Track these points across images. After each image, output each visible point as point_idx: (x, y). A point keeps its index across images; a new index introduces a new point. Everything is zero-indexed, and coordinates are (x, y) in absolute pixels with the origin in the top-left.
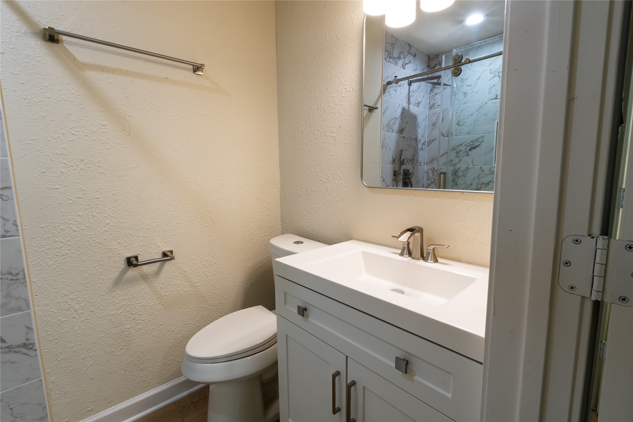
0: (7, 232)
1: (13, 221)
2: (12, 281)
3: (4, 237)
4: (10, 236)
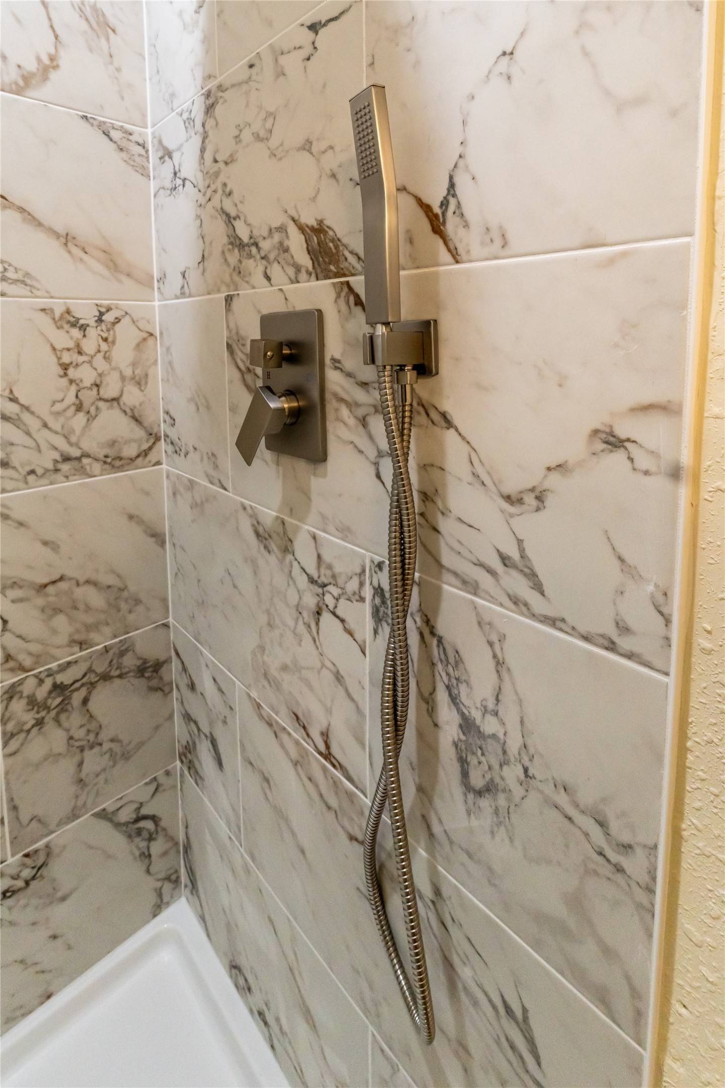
0: (624, 629)
1: (656, 586)
2: (600, 859)
3: (607, 649)
4: (630, 656)
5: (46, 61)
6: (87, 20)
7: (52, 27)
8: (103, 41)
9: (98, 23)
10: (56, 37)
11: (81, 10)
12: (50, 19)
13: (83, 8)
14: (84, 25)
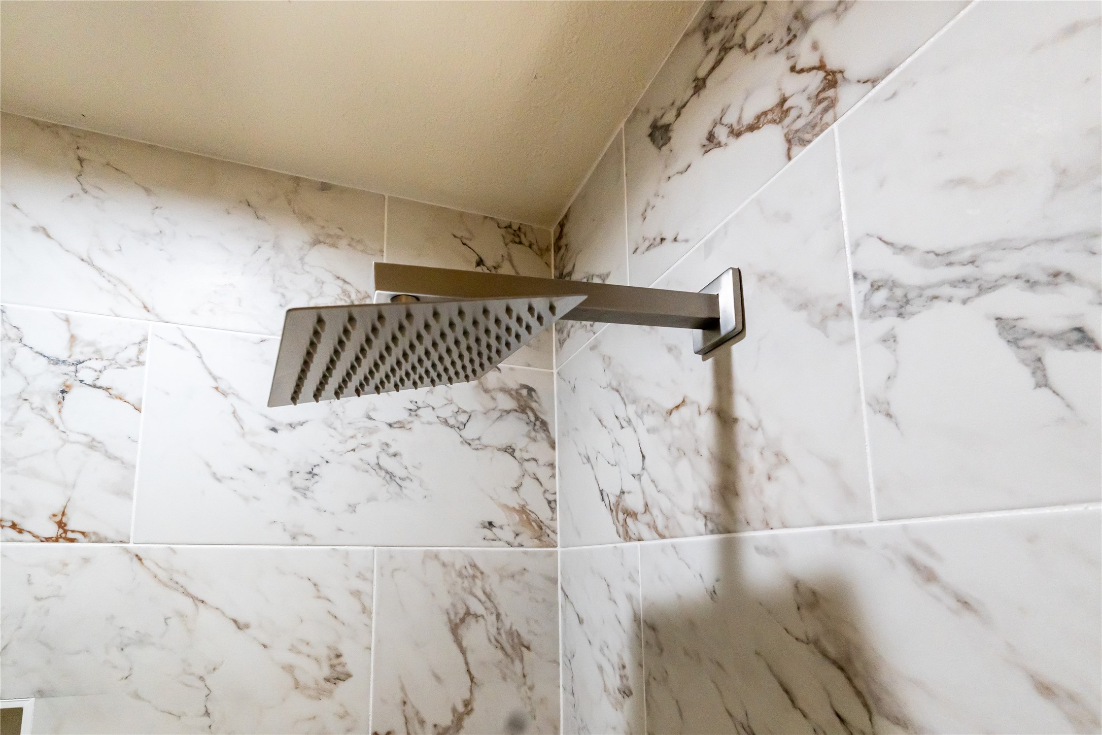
5: (461, 708)
6: (502, 648)
7: (469, 671)
8: (517, 662)
9: (513, 647)
10: (472, 679)
11: (497, 641)
12: (467, 663)
13: (499, 638)
14: (500, 655)
